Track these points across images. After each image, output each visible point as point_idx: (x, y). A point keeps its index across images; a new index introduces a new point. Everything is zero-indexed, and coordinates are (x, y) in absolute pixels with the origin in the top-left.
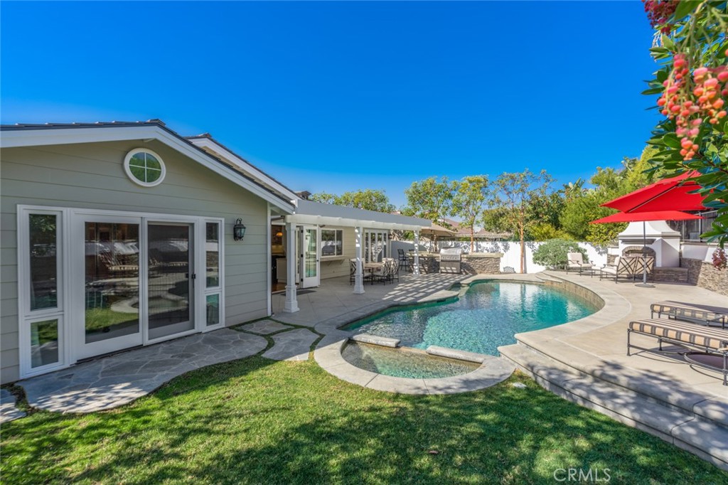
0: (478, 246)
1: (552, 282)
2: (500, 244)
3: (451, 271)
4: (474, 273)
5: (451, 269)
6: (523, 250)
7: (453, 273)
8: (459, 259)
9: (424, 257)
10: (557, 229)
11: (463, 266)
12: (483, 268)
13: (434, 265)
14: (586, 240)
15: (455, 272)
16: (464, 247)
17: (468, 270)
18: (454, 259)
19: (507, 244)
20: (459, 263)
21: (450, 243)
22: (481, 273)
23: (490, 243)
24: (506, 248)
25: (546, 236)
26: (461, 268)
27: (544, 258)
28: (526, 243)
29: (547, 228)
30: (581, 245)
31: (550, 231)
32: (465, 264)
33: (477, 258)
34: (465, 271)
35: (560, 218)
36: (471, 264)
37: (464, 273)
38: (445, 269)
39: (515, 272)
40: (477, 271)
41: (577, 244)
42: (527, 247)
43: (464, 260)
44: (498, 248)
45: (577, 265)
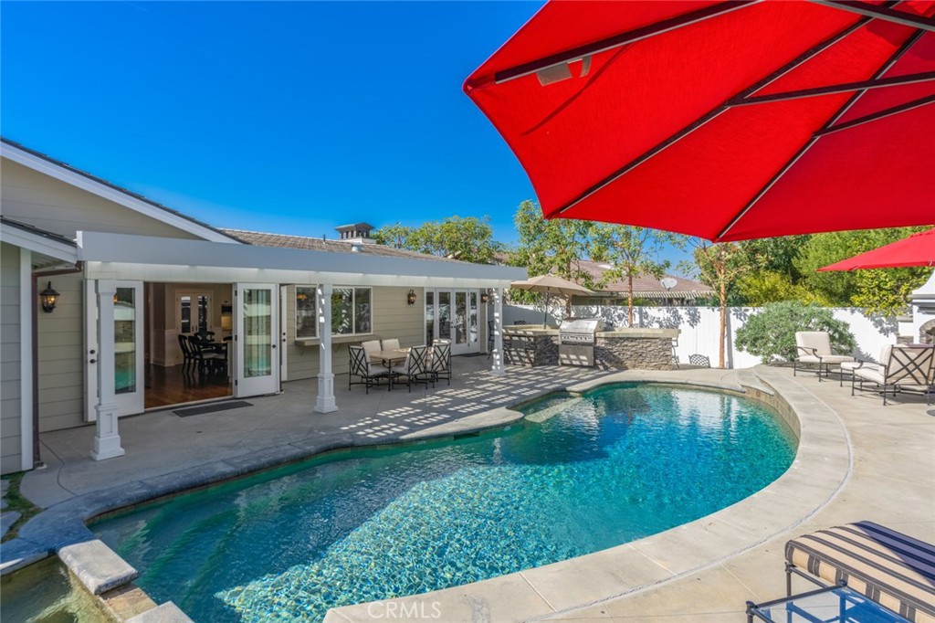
0: (643, 315)
1: (759, 392)
2: (682, 312)
3: (578, 363)
4: (621, 367)
5: (578, 359)
6: (726, 323)
7: (582, 366)
8: (592, 340)
9: (529, 337)
10: (795, 283)
11: (598, 353)
12: (639, 359)
13: (550, 351)
14: (852, 303)
15: (586, 363)
16: (619, 316)
17: (610, 361)
18: (583, 340)
19: (696, 310)
20: (592, 348)
21: (594, 309)
22: (634, 367)
23: (664, 309)
24: (694, 320)
25: (770, 295)
26: (595, 358)
27: (756, 339)
28: (732, 309)
29: (772, 279)
30: (840, 314)
31: (778, 287)
32: (603, 349)
33: (628, 339)
34: (603, 364)
35: (794, 260)
36: (615, 349)
37: (601, 367)
38: (568, 358)
39: (709, 367)
40: (628, 363)
41: (832, 313)
42: (733, 318)
43: (601, 343)
44: (680, 318)
45: (812, 359)
